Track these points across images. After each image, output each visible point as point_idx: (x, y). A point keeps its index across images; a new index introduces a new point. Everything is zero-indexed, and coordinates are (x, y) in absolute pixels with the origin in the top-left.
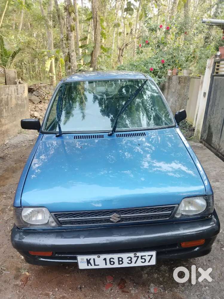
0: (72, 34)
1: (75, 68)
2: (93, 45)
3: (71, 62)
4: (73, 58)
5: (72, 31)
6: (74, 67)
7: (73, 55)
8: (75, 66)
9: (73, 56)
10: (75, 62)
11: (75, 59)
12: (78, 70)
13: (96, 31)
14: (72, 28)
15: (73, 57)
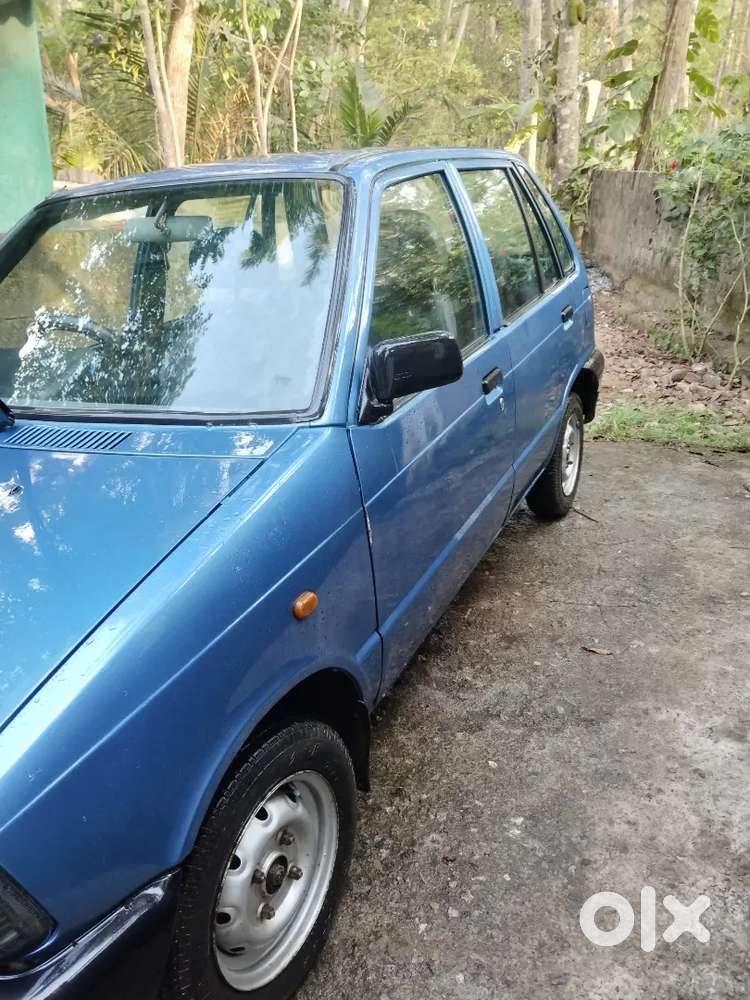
0: (572, 34)
1: (570, 162)
2: (654, 69)
3: (559, 142)
4: (566, 126)
5: (571, 25)
6: (566, 161)
7: (567, 116)
8: (571, 156)
9: (569, 120)
10: (572, 140)
11: (573, 129)
12: (580, 170)
13: (673, 11)
14: (575, 12)
15: (565, 122)
